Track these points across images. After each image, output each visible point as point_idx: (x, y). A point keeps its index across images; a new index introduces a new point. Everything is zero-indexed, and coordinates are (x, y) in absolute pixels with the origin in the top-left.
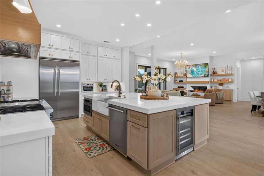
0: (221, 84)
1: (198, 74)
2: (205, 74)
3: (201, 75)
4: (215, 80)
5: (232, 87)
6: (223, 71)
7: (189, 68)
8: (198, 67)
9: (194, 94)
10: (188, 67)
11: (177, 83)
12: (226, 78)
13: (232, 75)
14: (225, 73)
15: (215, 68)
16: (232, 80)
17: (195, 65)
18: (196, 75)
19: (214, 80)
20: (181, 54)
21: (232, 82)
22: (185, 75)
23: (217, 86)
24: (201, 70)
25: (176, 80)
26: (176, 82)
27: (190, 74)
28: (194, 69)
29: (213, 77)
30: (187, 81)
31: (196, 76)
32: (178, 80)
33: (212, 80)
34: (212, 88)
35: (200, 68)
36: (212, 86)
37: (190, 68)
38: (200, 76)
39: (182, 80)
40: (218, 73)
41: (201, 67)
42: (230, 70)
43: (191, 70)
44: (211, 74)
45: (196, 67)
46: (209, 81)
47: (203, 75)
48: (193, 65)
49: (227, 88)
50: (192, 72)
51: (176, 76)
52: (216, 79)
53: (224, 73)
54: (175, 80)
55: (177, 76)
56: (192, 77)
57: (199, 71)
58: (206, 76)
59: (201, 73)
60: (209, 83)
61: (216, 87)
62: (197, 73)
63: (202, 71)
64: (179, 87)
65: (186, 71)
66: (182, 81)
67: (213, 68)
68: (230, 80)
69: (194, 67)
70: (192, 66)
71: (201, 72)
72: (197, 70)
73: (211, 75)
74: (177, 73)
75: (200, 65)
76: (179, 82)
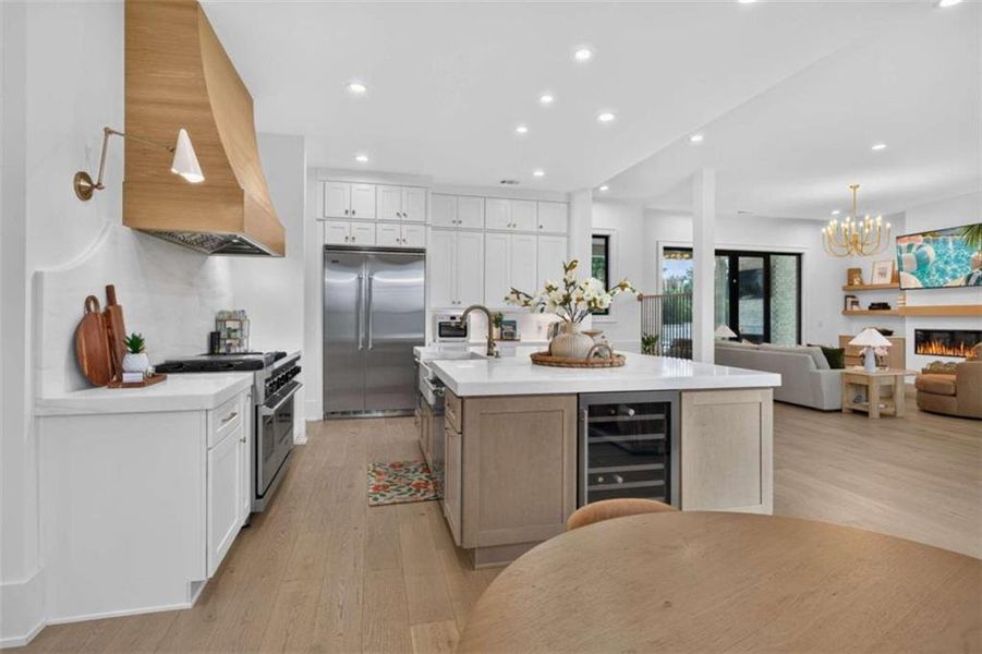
1: (943, 273)
3: (954, 277)
7: (910, 247)
8: (945, 242)
9: (938, 362)
10: (904, 245)
11: (861, 313)
17: (933, 233)
18: (935, 278)
20: (855, 187)
22: (896, 278)
24: (956, 256)
25: (856, 303)
26: (855, 308)
27: (912, 274)
28: (930, 251)
30: (907, 305)
31: (937, 285)
32: (866, 301)
35: (950, 245)
37: (914, 249)
38: (951, 283)
39: (882, 301)
41: (954, 242)
43: (916, 256)
47: (961, 281)
48: (924, 234)
50: (922, 264)
51: (856, 283)
54: (850, 300)
55: (861, 283)
56: (921, 286)
57: (946, 263)
58: (973, 281)
59: (955, 270)
62: (938, 271)
63: (957, 261)
65: (899, 261)
66: (885, 306)
69: (927, 241)
70: (921, 238)
71: (955, 266)
72: (939, 255)
74: (859, 271)
75: (952, 235)
76: (870, 308)
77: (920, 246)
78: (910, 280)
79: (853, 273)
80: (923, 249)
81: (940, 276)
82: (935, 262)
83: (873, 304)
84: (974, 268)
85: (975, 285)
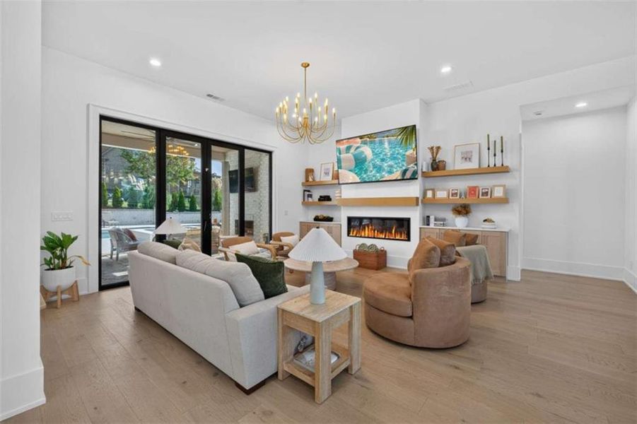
0: (463, 210)
1: (379, 169)
2: (404, 168)
4: (441, 194)
5: (504, 219)
6: (467, 158)
7: (348, 148)
8: (381, 143)
10: (343, 147)
11: (313, 204)
12: (483, 183)
13: (504, 170)
14: (477, 167)
15: (438, 148)
16: (506, 191)
17: (370, 136)
18: (373, 174)
19: (434, 195)
21: (504, 201)
22: (336, 176)
23: (449, 215)
25: (310, 196)
26: (310, 200)
28: (367, 151)
29: (430, 183)
30: (343, 197)
31: (374, 179)
32: (317, 194)
33: (429, 194)
34: (428, 225)
35: (386, 145)
36: (428, 217)
37: (352, 150)
38: (387, 177)
39: (325, 194)
40: (450, 167)
41: (390, 143)
42: (498, 152)
43: (354, 156)
44: (424, 170)
45: (371, 142)
46: (417, 198)
47: (397, 175)
48: (361, 137)
49: (487, 227)
50: (360, 162)
51: (310, 180)
52: (444, 190)
53: (473, 165)
54: (307, 193)
55: (314, 180)
56: (359, 181)
57: (383, 160)
58: (408, 175)
59: (391, 166)
60: (417, 205)
61: (444, 220)
62: (375, 166)
63: (393, 158)
64: (317, 219)
65: (339, 161)
66: (327, 198)
67: (432, 148)
68: (498, 193)
69: (365, 143)
70: (359, 140)
71: (391, 163)
73: (425, 175)
74: (311, 171)
75: (387, 137)
76: (319, 200)
77: (358, 147)
78: (348, 176)
79: (309, 172)
80: (361, 149)
81: (378, 172)
82: (372, 160)
83: (321, 197)
84: (409, 164)
85: (410, 179)
